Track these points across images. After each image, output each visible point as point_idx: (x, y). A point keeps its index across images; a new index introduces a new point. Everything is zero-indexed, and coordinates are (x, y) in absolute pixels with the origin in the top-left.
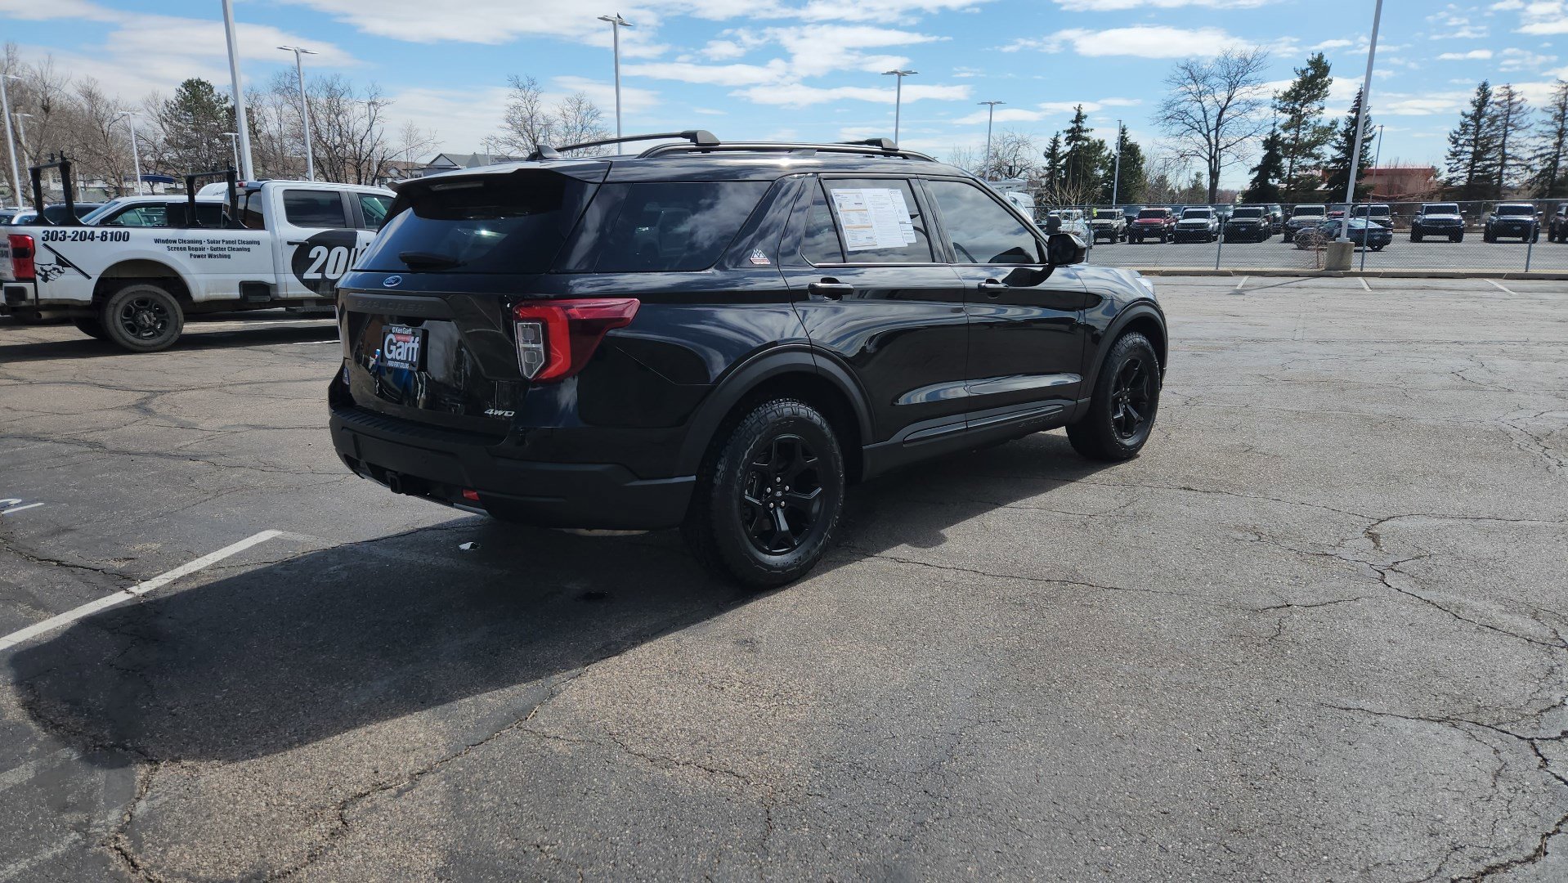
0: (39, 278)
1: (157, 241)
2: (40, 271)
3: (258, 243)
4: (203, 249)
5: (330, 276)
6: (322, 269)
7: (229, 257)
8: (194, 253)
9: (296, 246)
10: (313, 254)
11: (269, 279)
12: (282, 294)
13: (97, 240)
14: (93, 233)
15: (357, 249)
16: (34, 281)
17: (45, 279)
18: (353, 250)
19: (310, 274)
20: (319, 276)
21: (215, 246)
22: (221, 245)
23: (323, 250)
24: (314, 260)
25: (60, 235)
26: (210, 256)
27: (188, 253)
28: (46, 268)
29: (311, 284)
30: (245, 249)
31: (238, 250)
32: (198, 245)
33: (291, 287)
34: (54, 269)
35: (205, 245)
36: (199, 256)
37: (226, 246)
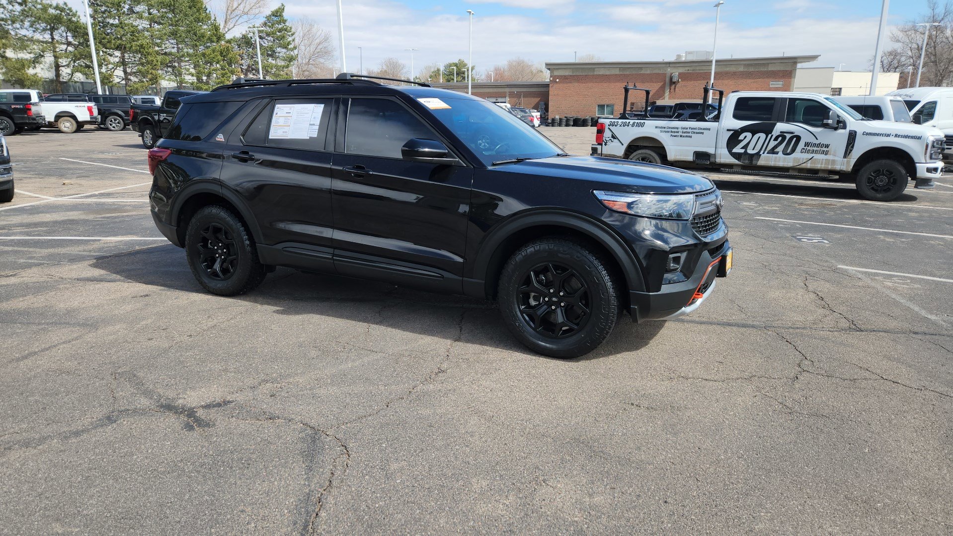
0: (604, 143)
1: (656, 127)
2: (604, 141)
3: (709, 129)
4: (678, 132)
5: (750, 151)
6: (745, 147)
7: (691, 137)
8: (673, 134)
9: (732, 132)
10: (741, 137)
11: (711, 151)
12: (718, 160)
13: (630, 126)
14: (629, 122)
15: (772, 135)
16: (601, 145)
17: (605, 145)
18: (770, 135)
19: (738, 149)
20: (743, 151)
21: (685, 130)
22: (688, 130)
23: (749, 135)
24: (742, 141)
25: (616, 124)
26: (681, 136)
27: (670, 134)
28: (607, 139)
29: (737, 156)
30: (701, 133)
31: (697, 133)
32: (676, 130)
33: (724, 156)
34: (610, 140)
35: (680, 130)
36: (675, 136)
37: (690, 131)
